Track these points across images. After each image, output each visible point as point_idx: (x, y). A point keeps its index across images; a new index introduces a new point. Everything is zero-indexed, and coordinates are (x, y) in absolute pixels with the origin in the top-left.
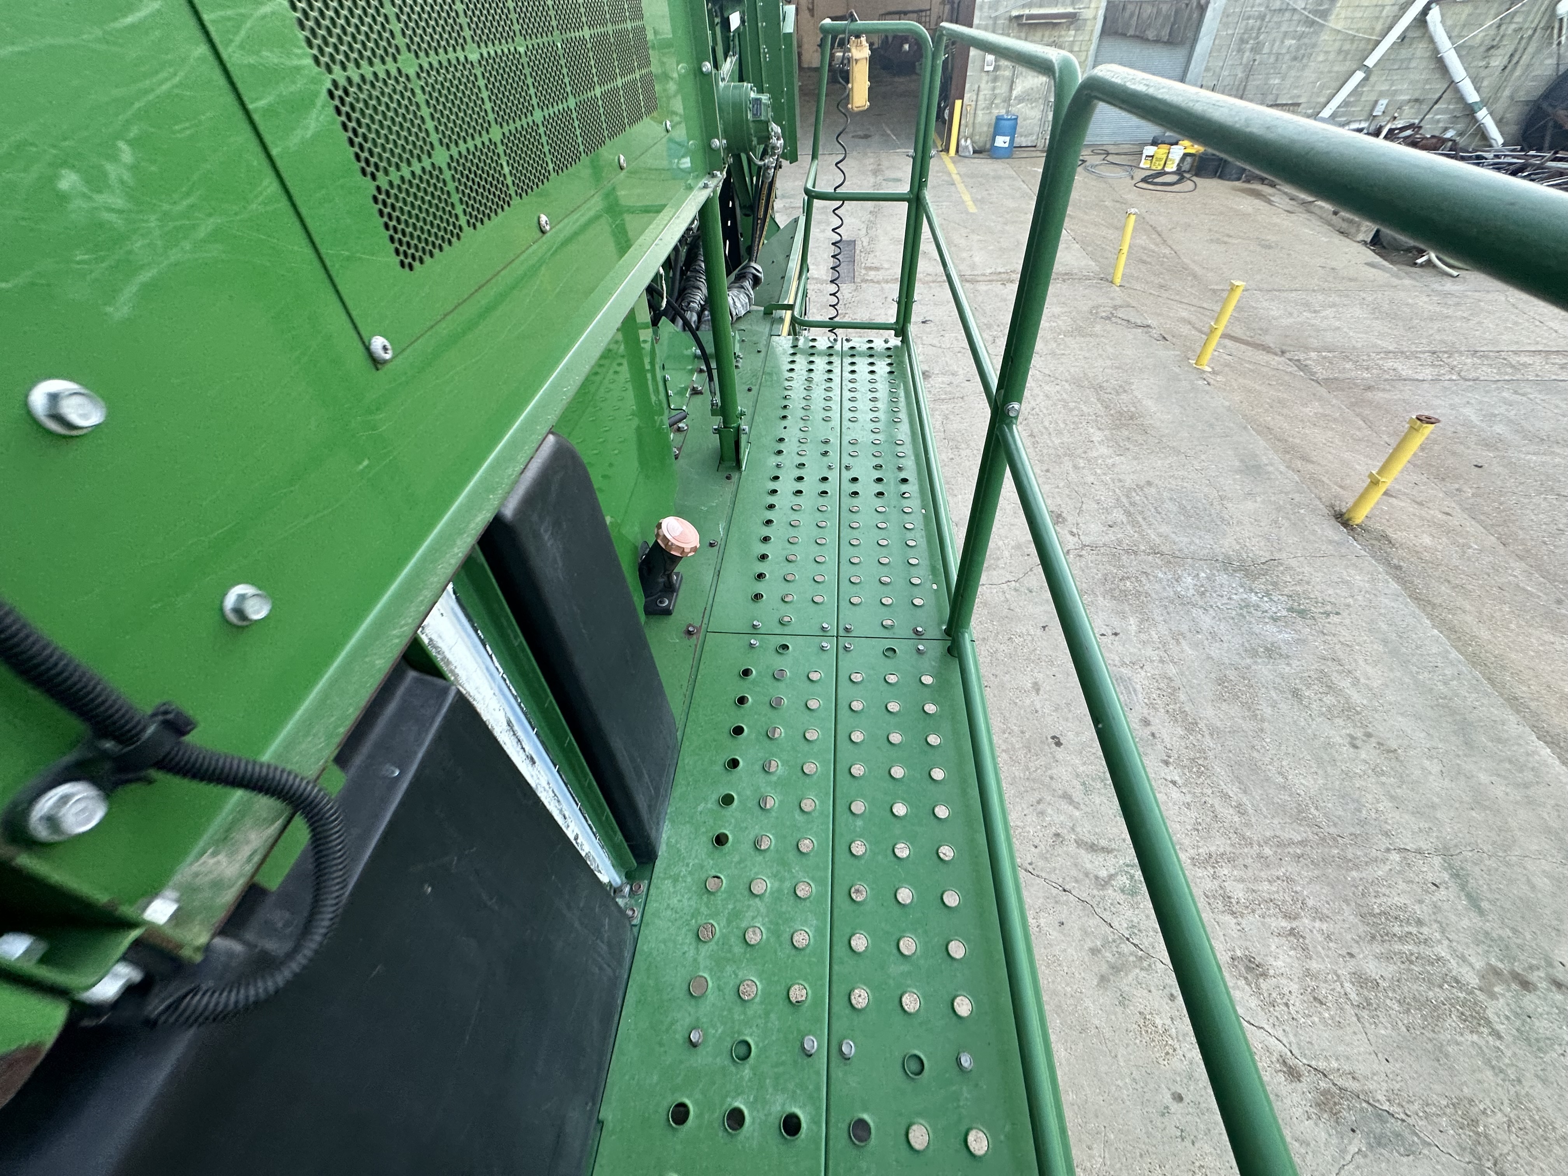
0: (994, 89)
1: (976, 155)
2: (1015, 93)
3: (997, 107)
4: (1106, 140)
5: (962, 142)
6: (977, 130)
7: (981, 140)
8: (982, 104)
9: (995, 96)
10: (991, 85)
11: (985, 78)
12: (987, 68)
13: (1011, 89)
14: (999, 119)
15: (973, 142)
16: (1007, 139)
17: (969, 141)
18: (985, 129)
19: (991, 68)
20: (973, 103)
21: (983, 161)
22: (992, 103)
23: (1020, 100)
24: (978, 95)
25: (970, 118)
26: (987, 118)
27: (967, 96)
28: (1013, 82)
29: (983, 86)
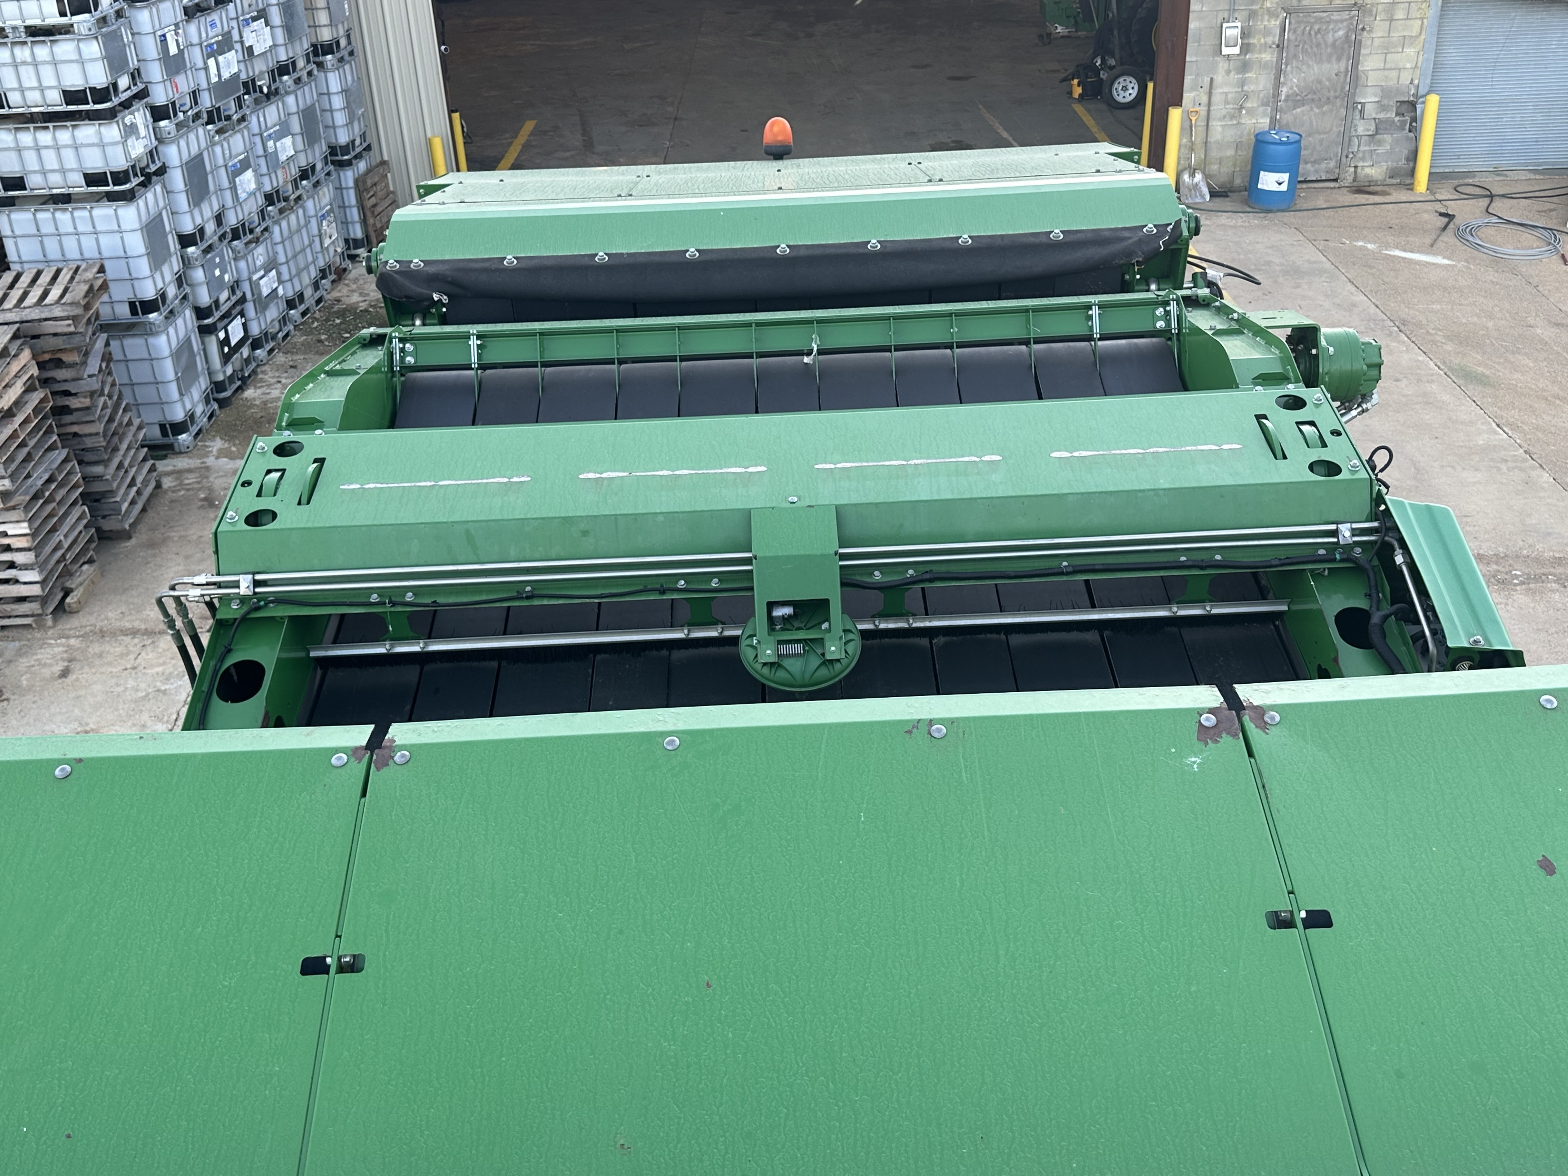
0: (1243, 83)
1: (1219, 203)
2: (1284, 90)
3: (1251, 112)
4: (1476, 165)
5: (1186, 177)
6: (1214, 154)
7: (1222, 172)
8: (1219, 109)
9: (1246, 96)
10: (1234, 77)
11: (1222, 66)
12: (1225, 51)
13: (1277, 84)
14: (1260, 142)
15: (1206, 176)
16: (1285, 177)
17: (1199, 177)
18: (1230, 152)
19: (1236, 50)
20: (1203, 110)
21: (1240, 220)
22: (1242, 107)
23: (1296, 100)
24: (1210, 94)
25: (1198, 135)
26: (1231, 135)
27: (1188, 97)
28: (1279, 72)
29: (1219, 79)
